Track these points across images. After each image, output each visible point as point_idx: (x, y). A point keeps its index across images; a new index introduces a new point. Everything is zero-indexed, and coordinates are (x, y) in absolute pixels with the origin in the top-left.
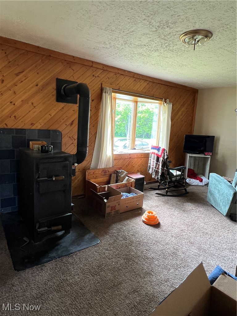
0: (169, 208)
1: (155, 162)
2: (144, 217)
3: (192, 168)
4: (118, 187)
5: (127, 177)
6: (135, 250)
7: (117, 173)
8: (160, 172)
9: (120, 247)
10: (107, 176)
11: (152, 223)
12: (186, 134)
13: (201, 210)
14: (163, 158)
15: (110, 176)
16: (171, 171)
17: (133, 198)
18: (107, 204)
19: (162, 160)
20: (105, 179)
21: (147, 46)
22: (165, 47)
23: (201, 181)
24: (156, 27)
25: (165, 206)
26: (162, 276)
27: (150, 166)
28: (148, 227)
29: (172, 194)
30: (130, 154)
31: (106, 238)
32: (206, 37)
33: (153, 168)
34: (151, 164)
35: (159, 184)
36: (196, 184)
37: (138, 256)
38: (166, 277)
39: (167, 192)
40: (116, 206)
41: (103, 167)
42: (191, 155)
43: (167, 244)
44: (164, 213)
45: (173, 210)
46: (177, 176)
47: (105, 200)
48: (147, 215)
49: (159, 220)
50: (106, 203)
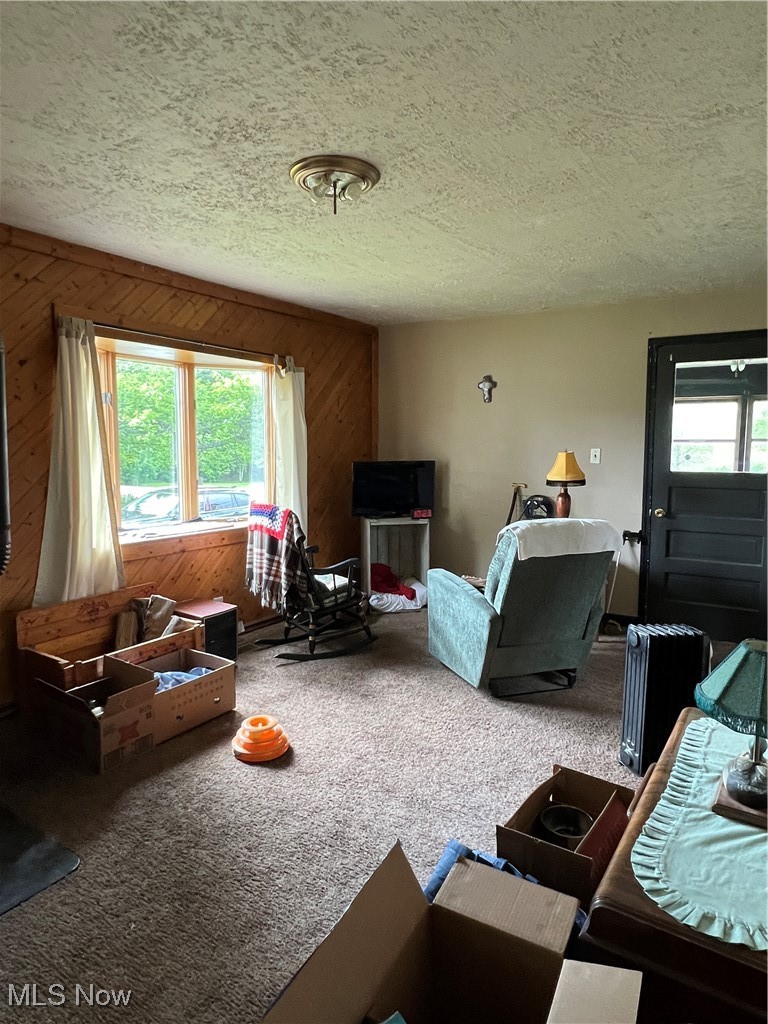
0: (322, 697)
1: (266, 555)
2: (239, 741)
3: (383, 561)
4: (146, 657)
5: (175, 618)
6: (209, 859)
7: (137, 608)
8: (284, 586)
9: (155, 862)
10: (103, 622)
11: (269, 755)
12: (356, 460)
13: (414, 682)
14: (290, 539)
15: (115, 621)
16: (316, 577)
17: (197, 684)
18: (103, 723)
19: (287, 548)
20: (98, 633)
21: (195, 189)
22: (251, 197)
23: (412, 596)
24: (211, 134)
25: (308, 693)
26: (299, 919)
27: (251, 570)
28: (255, 769)
29: (329, 648)
30: (180, 540)
31: (102, 843)
32: (364, 178)
33: (261, 575)
34: (255, 564)
35: (286, 625)
36: (400, 608)
37: (220, 878)
38: (310, 921)
39: (312, 646)
40: (137, 722)
41: (85, 595)
42: (375, 522)
43: (316, 811)
44: (307, 715)
45: (331, 701)
46: (337, 591)
47: (97, 711)
48: (247, 734)
49: (289, 741)
50: (100, 717)
